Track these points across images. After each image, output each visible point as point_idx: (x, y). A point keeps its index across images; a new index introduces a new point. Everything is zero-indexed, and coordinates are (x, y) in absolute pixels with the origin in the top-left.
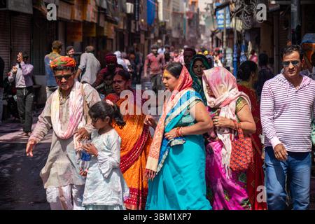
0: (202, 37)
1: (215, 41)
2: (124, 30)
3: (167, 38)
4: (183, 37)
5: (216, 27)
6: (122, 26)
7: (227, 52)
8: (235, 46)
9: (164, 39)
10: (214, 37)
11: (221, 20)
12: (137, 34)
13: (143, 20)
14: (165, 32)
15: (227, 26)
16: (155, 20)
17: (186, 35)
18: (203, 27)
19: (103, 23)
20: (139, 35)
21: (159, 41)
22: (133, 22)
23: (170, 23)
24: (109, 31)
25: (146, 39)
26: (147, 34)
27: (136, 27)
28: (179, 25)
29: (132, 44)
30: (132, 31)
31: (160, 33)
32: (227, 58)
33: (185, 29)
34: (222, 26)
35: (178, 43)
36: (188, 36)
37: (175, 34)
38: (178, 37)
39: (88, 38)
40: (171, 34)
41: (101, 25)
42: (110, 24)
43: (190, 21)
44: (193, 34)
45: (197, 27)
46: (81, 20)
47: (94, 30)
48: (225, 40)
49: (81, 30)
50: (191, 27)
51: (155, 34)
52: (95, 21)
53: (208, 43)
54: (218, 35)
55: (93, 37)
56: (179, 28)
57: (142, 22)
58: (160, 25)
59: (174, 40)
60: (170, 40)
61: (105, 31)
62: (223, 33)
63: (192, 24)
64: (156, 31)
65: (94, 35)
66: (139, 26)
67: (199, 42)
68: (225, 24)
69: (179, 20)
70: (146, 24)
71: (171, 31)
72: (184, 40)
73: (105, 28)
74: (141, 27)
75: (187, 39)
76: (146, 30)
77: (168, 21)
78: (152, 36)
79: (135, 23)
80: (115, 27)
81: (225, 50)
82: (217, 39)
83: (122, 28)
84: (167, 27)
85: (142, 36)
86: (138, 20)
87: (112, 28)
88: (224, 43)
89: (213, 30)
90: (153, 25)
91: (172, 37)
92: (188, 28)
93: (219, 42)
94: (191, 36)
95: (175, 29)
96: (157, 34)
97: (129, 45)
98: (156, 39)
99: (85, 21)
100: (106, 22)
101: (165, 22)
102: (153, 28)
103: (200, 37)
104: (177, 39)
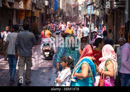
0: (80, 16)
1: (86, 19)
2: (43, 13)
3: (63, 16)
4: (71, 16)
5: (87, 13)
6: (43, 11)
7: (92, 25)
8: (95, 23)
9: (62, 17)
10: (86, 17)
11: (89, 10)
12: (50, 15)
13: (52, 9)
14: (63, 14)
15: (92, 13)
16: (58, 8)
17: (72, 15)
18: (80, 11)
19: (34, 10)
20: (51, 15)
21: (60, 18)
22: (48, 9)
23: (65, 10)
24: (37, 14)
25: (53, 17)
26: (54, 15)
27: (49, 12)
28: (69, 10)
29: (47, 20)
30: (48, 14)
31: (60, 14)
32: (92, 28)
33: (72, 12)
34: (90, 13)
35: (68, 19)
36: (73, 16)
37: (67, 15)
38: (68, 16)
39: (27, 17)
40: (65, 15)
41: (33, 11)
42: (37, 10)
43: (74, 9)
44: (75, 14)
45: (77, 11)
46: (24, 9)
47: (30, 13)
48: (91, 20)
49: (24, 14)
50: (74, 11)
51: (58, 15)
52: (31, 10)
53: (82, 19)
54: (88, 17)
55: (29, 17)
56: (69, 12)
57: (52, 10)
58: (61, 10)
59: (66, 17)
60: (65, 17)
61: (35, 14)
62: (90, 16)
63: (75, 10)
64: (59, 13)
65: (30, 16)
66: (51, 11)
67: (78, 18)
68: (91, 12)
69: (69, 8)
70: (54, 10)
71: (65, 13)
72: (71, 17)
73: (35, 13)
74: (52, 12)
75: (73, 17)
76: (54, 13)
77: (64, 9)
78: (57, 16)
79: (49, 10)
80: (40, 12)
81: (91, 24)
82: (87, 18)
83: (43, 12)
84: (64, 11)
85: (52, 16)
86: (50, 9)
87: (38, 12)
88: (90, 21)
89: (85, 14)
90: (57, 11)
91: (66, 16)
92: (73, 12)
93: (88, 20)
94: (75, 15)
95: (67, 12)
96: (59, 15)
97: (46, 20)
98: (58, 17)
99: (26, 9)
100: (36, 10)
101: (63, 9)
102: (57, 12)
103: (78, 16)
104: (68, 17)
